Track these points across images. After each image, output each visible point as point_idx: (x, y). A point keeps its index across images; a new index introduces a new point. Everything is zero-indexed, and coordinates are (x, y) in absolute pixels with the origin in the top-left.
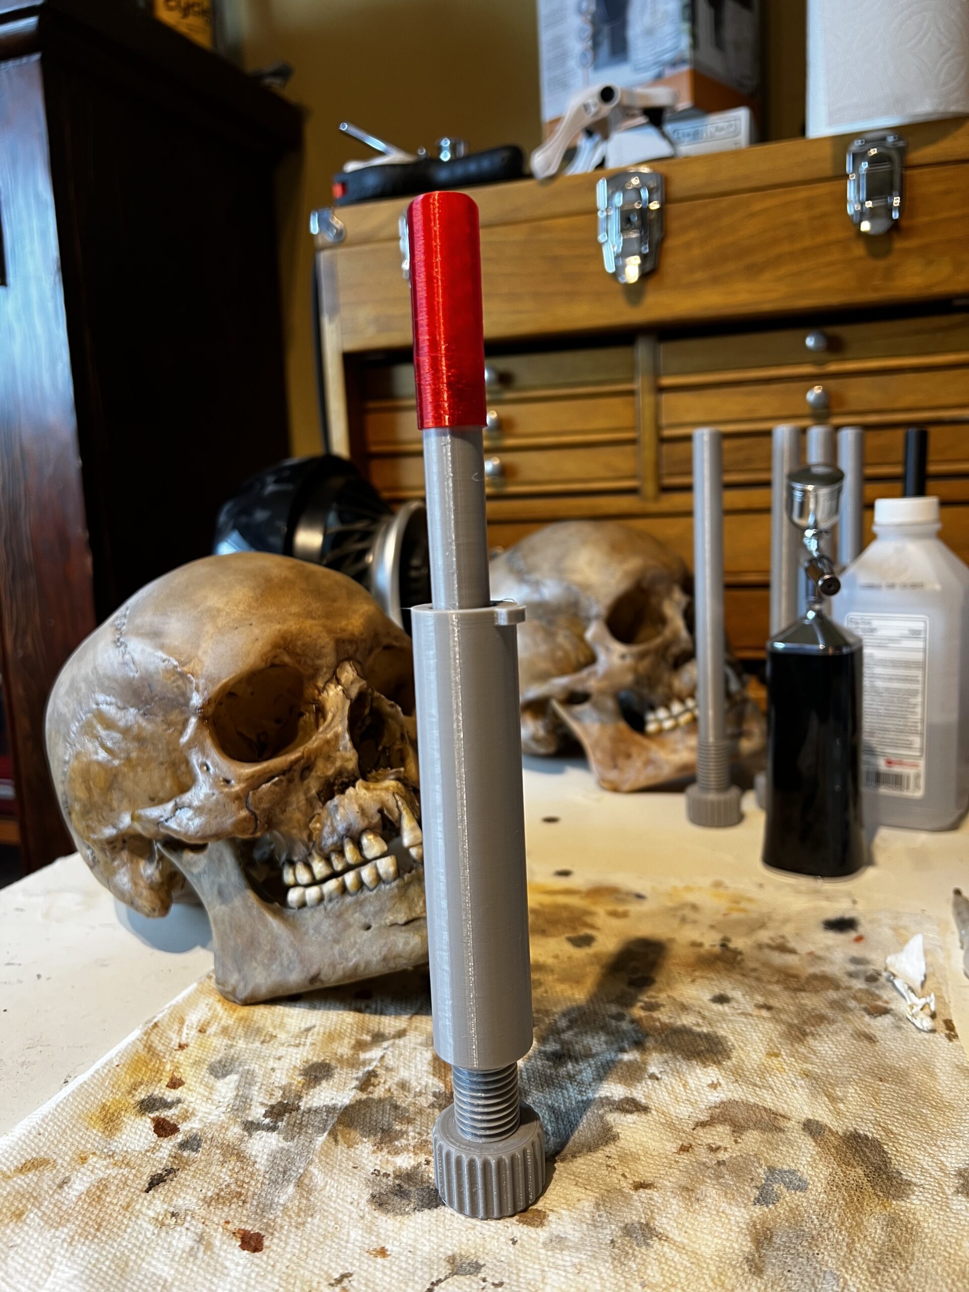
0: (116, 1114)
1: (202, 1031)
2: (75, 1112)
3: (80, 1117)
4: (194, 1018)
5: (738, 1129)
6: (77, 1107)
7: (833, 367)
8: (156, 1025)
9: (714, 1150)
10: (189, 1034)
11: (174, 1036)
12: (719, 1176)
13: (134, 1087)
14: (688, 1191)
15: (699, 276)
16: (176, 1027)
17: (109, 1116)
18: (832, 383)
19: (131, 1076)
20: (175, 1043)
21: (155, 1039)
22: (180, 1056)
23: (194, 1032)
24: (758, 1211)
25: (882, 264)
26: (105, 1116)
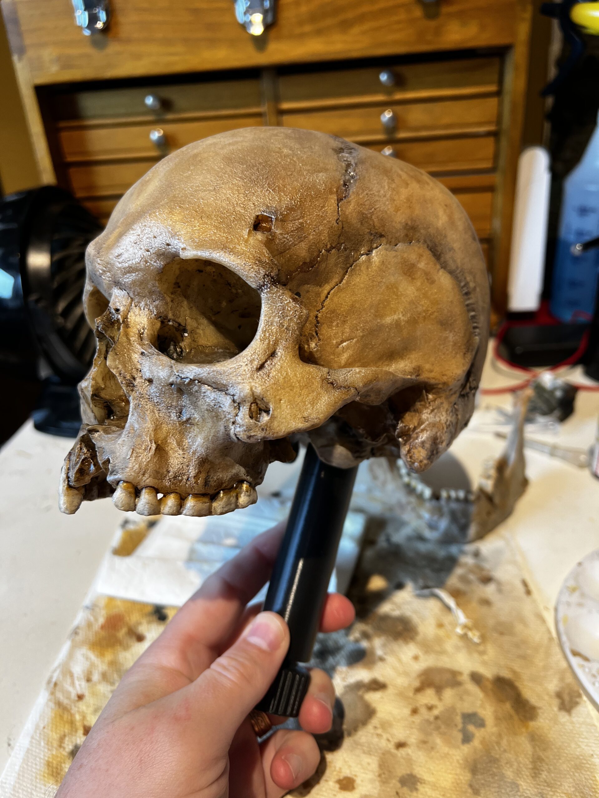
0: (59, 767)
1: (89, 680)
2: (32, 776)
3: (36, 778)
4: (78, 669)
5: (439, 690)
6: (31, 771)
7: (399, 96)
8: (56, 684)
9: (430, 708)
10: (81, 686)
11: (70, 689)
12: (438, 728)
13: (62, 740)
14: (425, 744)
15: (307, 28)
16: (69, 680)
17: (55, 770)
18: (398, 108)
19: (56, 733)
20: (74, 696)
21: (60, 696)
22: (82, 706)
23: (84, 683)
24: (466, 749)
25: (433, 24)
26: (53, 771)
